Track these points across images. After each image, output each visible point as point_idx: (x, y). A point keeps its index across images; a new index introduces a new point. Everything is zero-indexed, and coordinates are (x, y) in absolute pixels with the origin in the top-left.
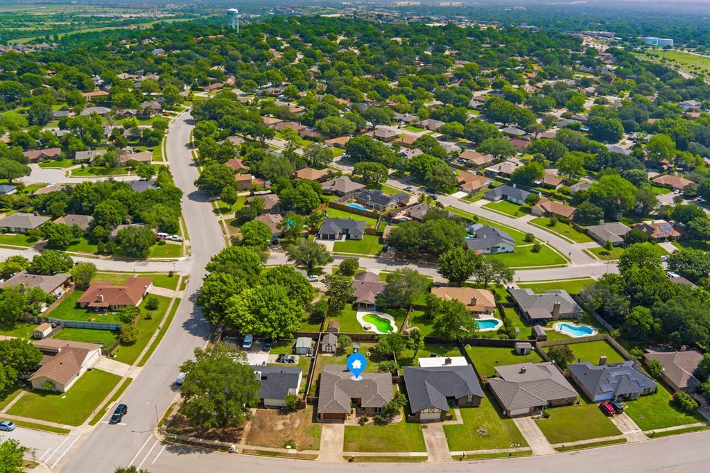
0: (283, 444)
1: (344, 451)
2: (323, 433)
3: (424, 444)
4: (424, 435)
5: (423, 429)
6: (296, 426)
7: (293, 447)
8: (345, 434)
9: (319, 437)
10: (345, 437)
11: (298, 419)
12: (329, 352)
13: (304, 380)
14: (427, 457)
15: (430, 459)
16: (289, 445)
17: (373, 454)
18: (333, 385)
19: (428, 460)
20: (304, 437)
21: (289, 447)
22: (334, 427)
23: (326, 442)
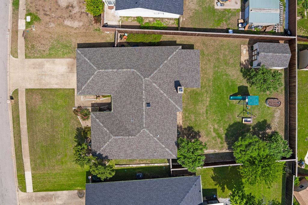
0: (33, 10)
1: (26, 89)
2: (57, 60)
3: (47, 190)
4: (65, 192)
5: (76, 192)
6: (68, 23)
7: (28, 24)
8: (56, 90)
9: (50, 56)
10: (51, 90)
11: (81, 24)
12: (251, 56)
13: (172, 22)
14: (25, 191)
15: (22, 194)
16: (31, 19)
17: (24, 126)
18: (133, 67)
19: (20, 192)
20: (47, 36)
21: (29, 19)
22: (71, 75)
23: (41, 66)
